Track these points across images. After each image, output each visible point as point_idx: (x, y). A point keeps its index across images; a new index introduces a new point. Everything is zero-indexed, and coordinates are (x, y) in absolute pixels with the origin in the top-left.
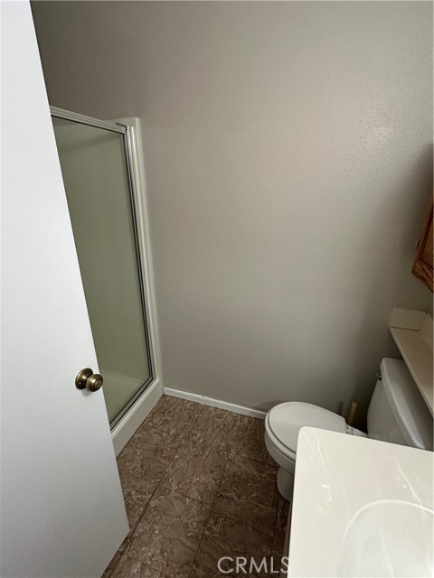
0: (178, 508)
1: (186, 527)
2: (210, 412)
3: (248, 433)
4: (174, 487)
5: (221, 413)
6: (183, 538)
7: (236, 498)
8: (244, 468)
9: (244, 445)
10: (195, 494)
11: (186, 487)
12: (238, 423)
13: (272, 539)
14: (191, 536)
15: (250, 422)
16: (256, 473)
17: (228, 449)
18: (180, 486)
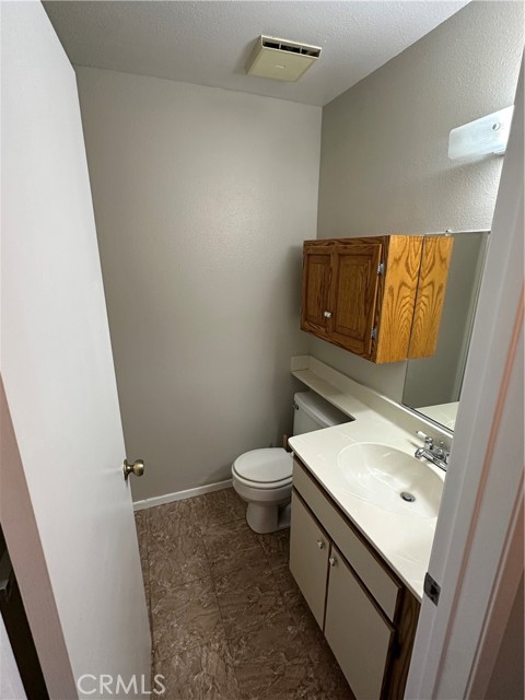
0: (182, 596)
1: (200, 602)
2: (160, 511)
3: (206, 508)
4: (167, 585)
5: (172, 506)
6: (203, 612)
7: (226, 557)
8: (219, 534)
9: (209, 518)
10: (189, 577)
11: (179, 578)
12: (193, 505)
13: (268, 563)
14: (209, 605)
15: (202, 499)
16: (231, 532)
17: (197, 529)
18: (173, 581)
